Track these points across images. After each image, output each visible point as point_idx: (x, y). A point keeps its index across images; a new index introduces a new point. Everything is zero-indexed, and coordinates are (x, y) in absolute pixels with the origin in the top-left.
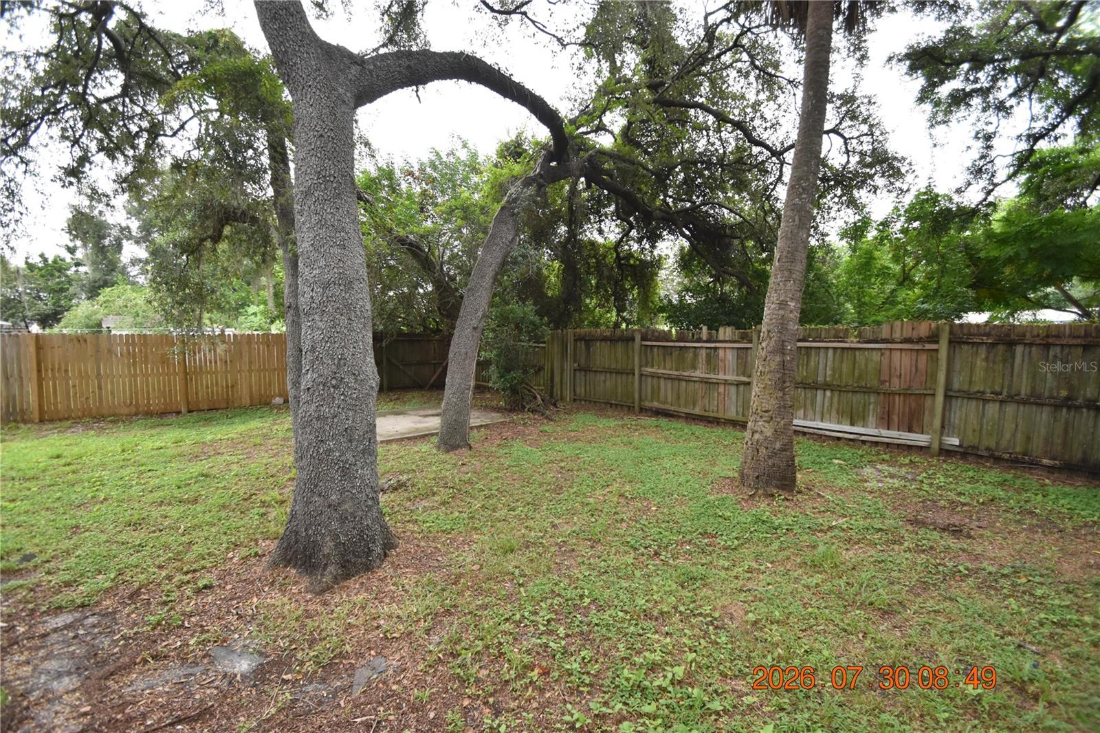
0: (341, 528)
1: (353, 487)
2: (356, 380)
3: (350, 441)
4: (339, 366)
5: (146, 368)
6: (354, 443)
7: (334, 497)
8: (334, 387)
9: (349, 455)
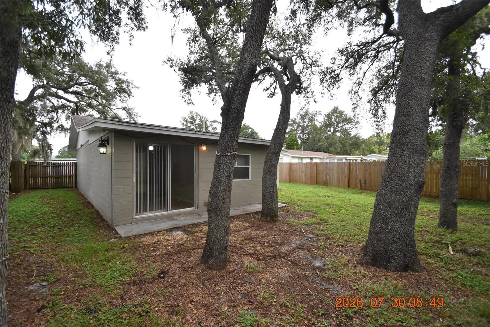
0: (377, 244)
1: (387, 228)
2: (399, 180)
3: (390, 207)
4: (392, 172)
5: (431, 176)
6: (392, 209)
7: (377, 229)
8: (388, 181)
9: (388, 214)
